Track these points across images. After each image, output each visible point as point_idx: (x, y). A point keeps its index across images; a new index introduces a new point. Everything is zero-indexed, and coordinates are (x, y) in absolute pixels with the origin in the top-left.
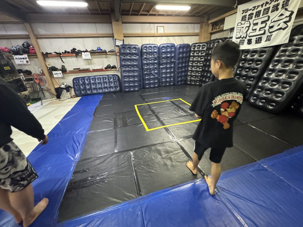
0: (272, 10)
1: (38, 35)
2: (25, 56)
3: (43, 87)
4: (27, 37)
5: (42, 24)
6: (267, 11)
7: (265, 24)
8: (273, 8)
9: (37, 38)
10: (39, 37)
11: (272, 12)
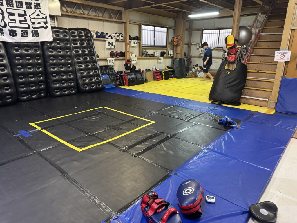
0: (26, 6)
6: (20, 5)
7: (24, 17)
8: (26, 4)
11: (27, 8)
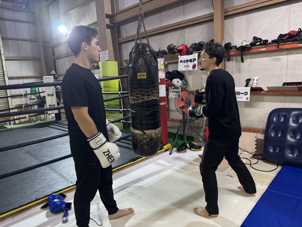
2: (195, 55)
4: (210, 18)
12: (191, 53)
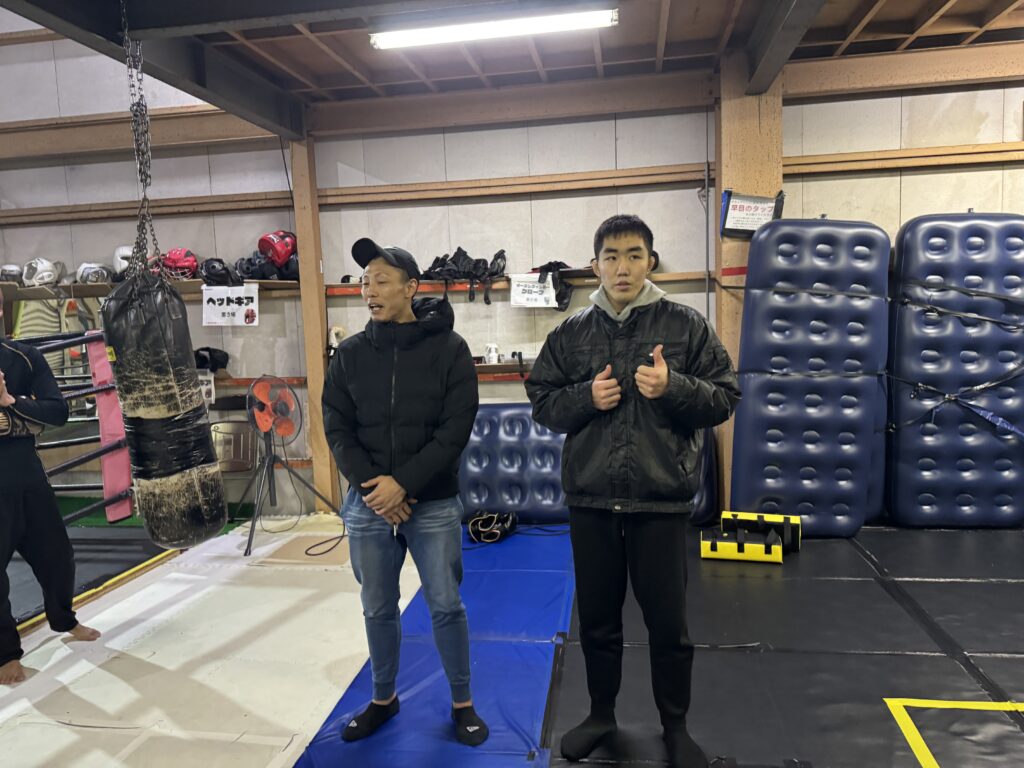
1: (329, 193)
2: (251, 288)
3: (279, 451)
4: (283, 204)
5: (359, 143)
9: (323, 207)
10: (331, 200)
12: (239, 282)
